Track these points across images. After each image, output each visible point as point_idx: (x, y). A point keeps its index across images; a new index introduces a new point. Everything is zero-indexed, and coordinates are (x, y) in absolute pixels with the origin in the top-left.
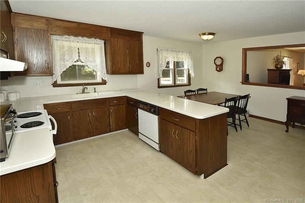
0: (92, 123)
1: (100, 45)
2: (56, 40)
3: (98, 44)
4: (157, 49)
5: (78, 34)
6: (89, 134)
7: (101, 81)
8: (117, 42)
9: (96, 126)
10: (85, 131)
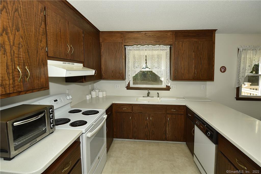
0: (149, 126)
1: (165, 51)
2: (130, 50)
3: (163, 50)
4: (238, 49)
5: (144, 42)
6: (146, 137)
7: (165, 87)
8: (182, 46)
9: (153, 131)
10: (143, 133)
